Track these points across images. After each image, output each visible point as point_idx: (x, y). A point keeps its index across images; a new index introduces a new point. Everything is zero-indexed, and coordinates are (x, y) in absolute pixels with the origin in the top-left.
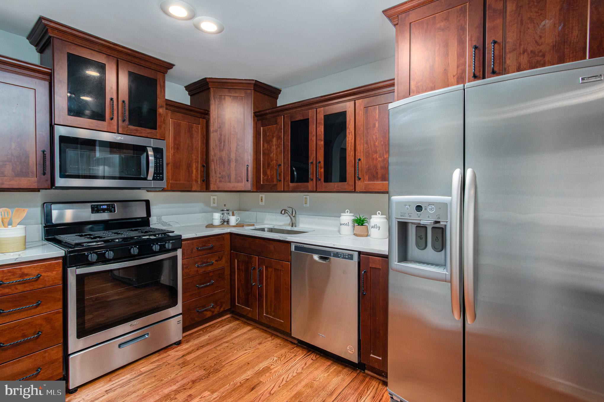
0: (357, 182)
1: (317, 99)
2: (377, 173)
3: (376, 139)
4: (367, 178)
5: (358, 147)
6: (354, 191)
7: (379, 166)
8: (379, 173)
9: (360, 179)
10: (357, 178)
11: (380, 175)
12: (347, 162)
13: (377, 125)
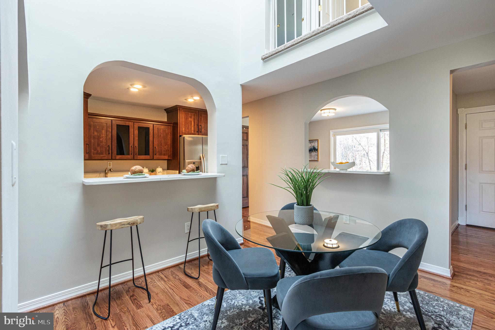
0: (154, 155)
1: (132, 118)
2: (162, 153)
3: (162, 140)
4: (158, 154)
5: (154, 142)
6: (153, 159)
7: (163, 150)
8: (163, 153)
9: (155, 154)
10: (154, 154)
11: (163, 154)
12: (150, 148)
13: (162, 136)
